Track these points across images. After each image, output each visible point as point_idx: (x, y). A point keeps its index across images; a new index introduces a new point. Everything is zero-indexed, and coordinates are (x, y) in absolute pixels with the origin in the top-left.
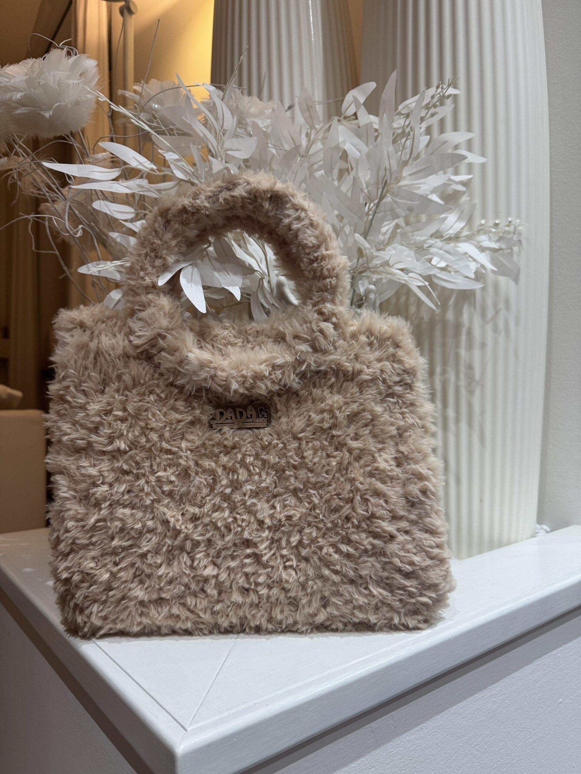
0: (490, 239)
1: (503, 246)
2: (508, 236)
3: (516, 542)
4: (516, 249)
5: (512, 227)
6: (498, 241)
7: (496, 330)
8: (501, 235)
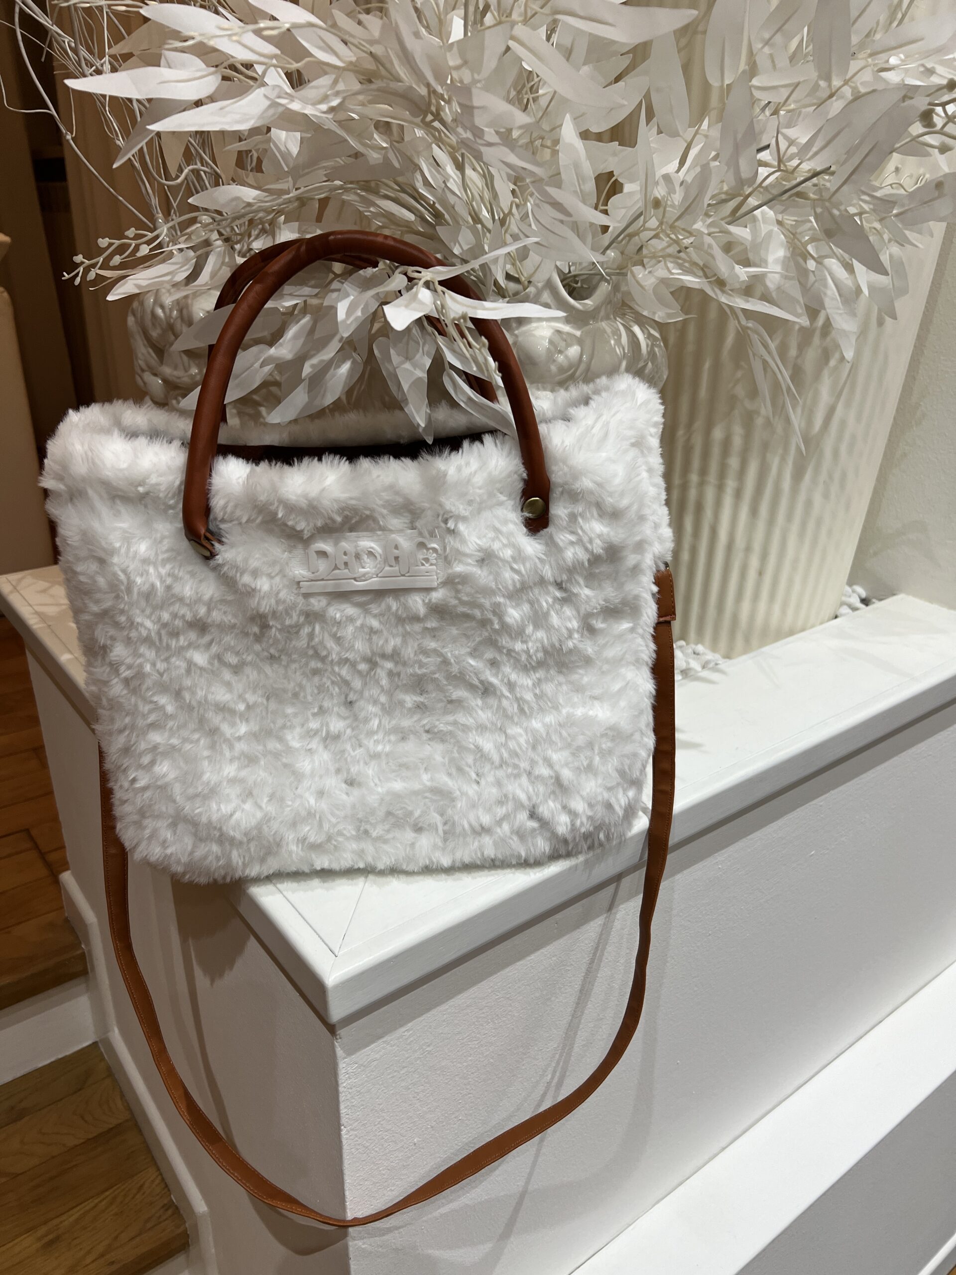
3: (803, 630)
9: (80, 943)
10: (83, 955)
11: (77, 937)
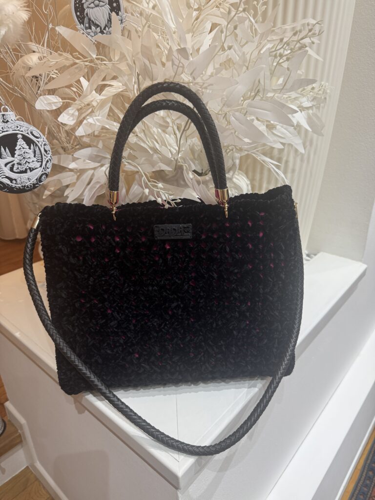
0: (308, 100)
1: (315, 104)
2: (319, 96)
4: (322, 105)
5: (322, 90)
6: (313, 100)
7: (302, 160)
8: (315, 95)
9: (17, 430)
10: (20, 435)
11: (16, 428)
